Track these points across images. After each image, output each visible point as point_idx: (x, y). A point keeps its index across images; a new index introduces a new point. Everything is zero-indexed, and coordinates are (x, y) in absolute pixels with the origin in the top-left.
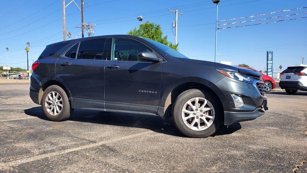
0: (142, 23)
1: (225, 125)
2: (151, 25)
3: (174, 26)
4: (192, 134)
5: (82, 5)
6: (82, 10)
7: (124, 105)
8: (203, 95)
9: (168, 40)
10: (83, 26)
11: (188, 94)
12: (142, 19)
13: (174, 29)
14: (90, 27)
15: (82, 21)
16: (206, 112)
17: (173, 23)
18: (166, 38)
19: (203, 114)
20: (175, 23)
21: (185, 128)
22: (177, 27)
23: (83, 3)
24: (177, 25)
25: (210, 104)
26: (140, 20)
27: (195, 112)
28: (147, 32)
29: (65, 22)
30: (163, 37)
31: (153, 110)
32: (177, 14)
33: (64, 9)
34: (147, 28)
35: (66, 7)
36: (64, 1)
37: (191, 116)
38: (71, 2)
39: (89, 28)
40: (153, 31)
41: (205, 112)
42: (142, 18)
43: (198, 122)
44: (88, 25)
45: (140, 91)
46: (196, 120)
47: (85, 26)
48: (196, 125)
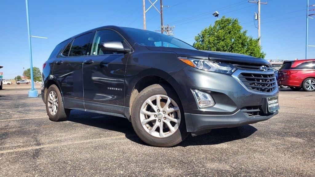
0: (218, 19)
1: (187, 131)
2: (228, 20)
3: (256, 18)
4: (151, 142)
5: (161, 8)
6: (161, 13)
7: (98, 105)
8: (165, 92)
9: (247, 35)
10: (162, 29)
11: (147, 91)
12: (218, 15)
13: (256, 22)
14: (169, 29)
15: (162, 24)
16: (172, 113)
17: (256, 15)
18: (245, 32)
19: (167, 116)
20: (258, 15)
21: (143, 133)
22: (259, 19)
23: (162, 6)
24: (259, 16)
25: (174, 103)
26: (216, 16)
27: (157, 113)
28: (223, 28)
29: (145, 26)
30: (242, 31)
31: (120, 110)
32: (259, 5)
33: (145, 14)
34: (223, 24)
35: (146, 12)
36: (145, 7)
37: (152, 118)
38: (151, 6)
39: (168, 31)
40: (230, 26)
41: (170, 114)
42: (218, 13)
43: (159, 126)
44: (166, 27)
45: (108, 88)
46: (157, 124)
47: (164, 29)
48: (158, 130)
